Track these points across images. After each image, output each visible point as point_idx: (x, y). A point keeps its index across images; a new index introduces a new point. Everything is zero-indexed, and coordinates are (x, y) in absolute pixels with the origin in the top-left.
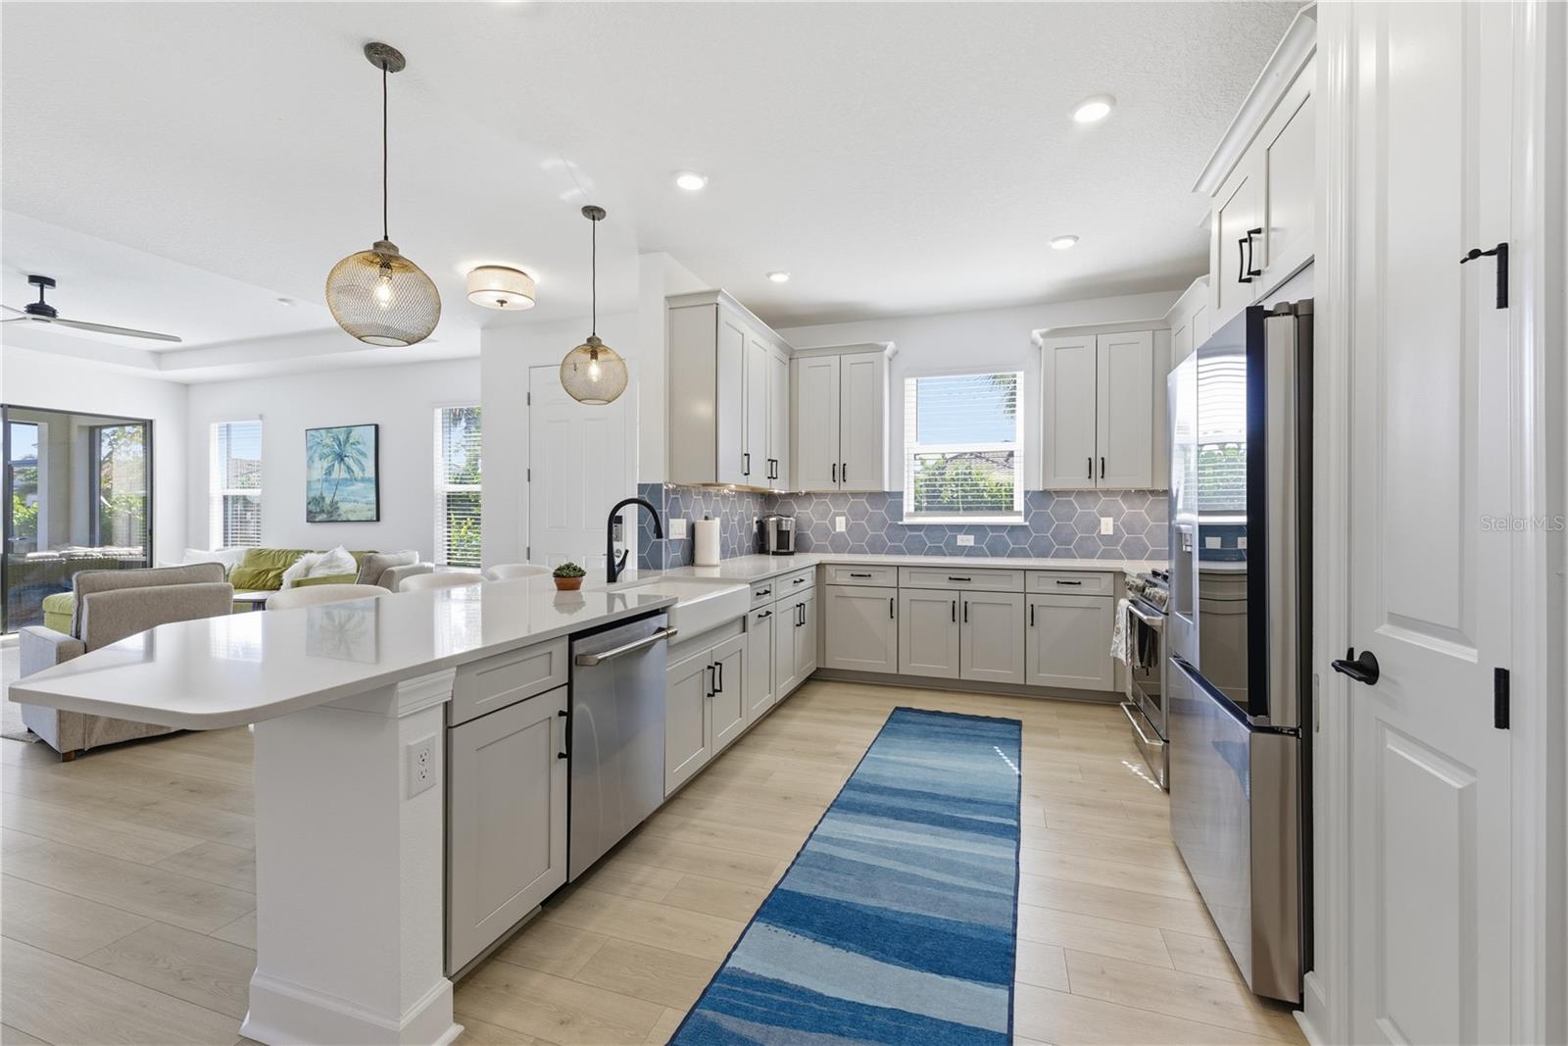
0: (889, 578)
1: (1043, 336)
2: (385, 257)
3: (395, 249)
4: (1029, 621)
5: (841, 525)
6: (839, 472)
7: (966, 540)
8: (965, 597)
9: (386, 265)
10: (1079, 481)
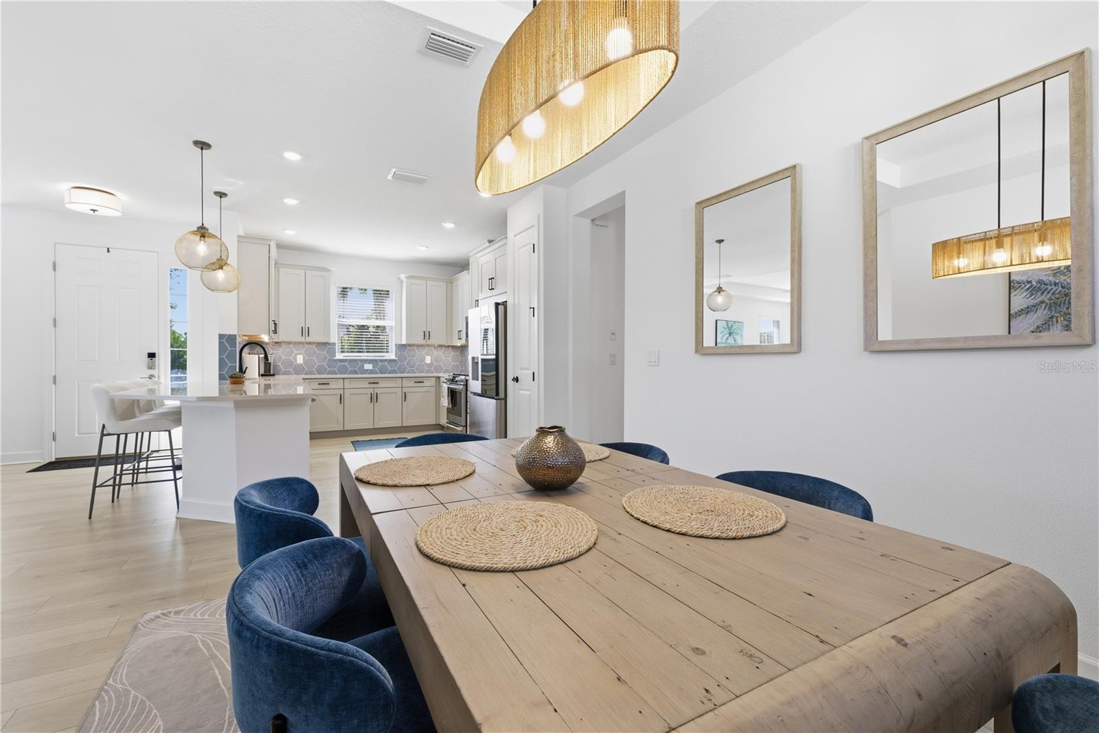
0: (340, 384)
1: (405, 277)
2: (202, 232)
3: (207, 229)
4: (404, 399)
5: (300, 359)
6: (305, 331)
7: (368, 367)
8: (376, 391)
9: (203, 236)
10: (420, 341)
